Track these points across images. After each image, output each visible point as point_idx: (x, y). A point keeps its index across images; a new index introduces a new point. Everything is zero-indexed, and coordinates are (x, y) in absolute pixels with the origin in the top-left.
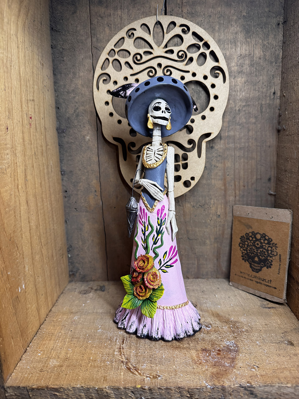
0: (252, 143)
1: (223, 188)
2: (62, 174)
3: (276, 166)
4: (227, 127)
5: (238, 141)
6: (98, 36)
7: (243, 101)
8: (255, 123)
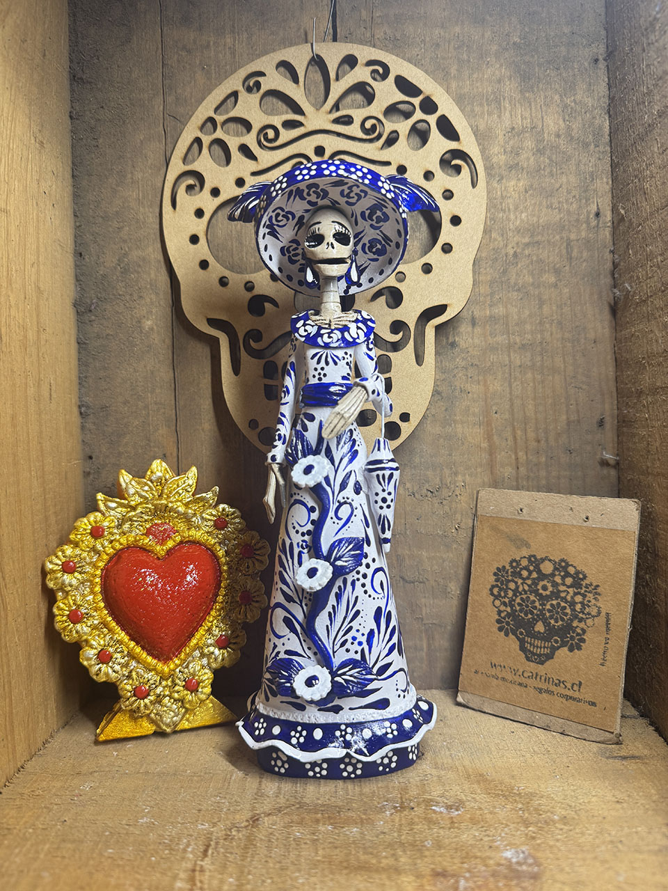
0: (551, 334)
1: (485, 445)
2: (81, 413)
3: (615, 389)
4: (487, 295)
5: (517, 328)
6: (179, 91)
7: (523, 233)
8: (557, 285)
